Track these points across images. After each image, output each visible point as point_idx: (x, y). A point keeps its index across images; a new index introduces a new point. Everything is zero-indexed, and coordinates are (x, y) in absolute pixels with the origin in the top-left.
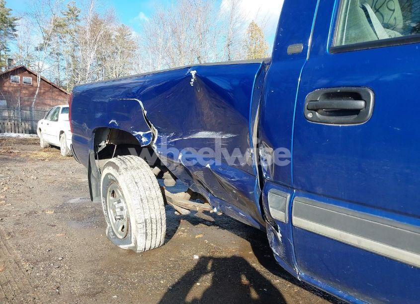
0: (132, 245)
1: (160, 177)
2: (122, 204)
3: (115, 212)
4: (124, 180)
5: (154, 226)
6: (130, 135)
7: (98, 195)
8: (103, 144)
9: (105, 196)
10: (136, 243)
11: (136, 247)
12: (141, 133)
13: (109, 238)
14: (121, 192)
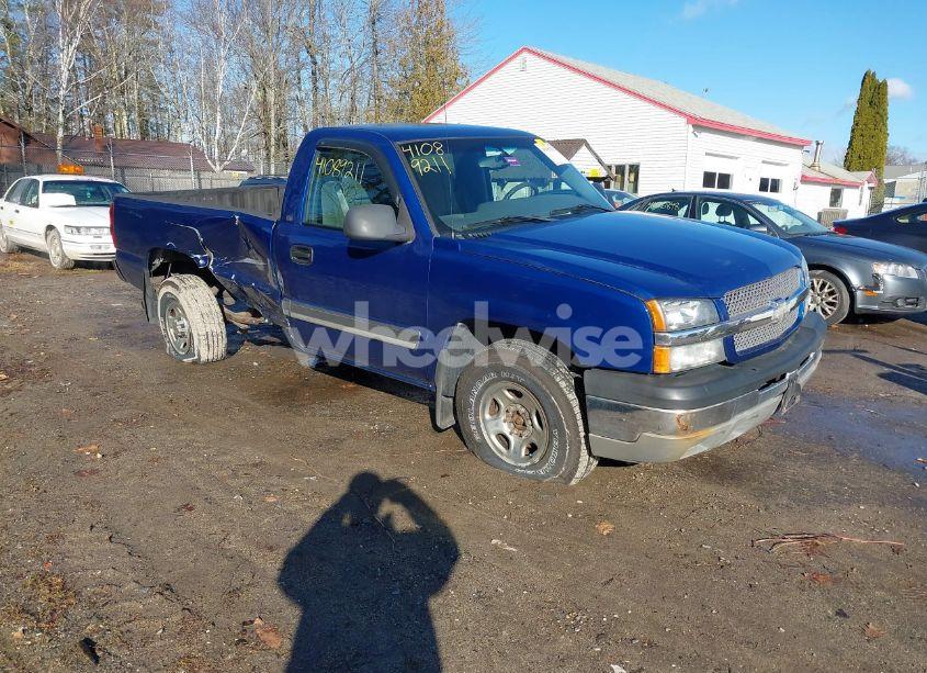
0: (196, 357)
1: (219, 297)
2: (184, 321)
3: (176, 329)
4: (184, 297)
5: (215, 340)
6: (187, 257)
7: (155, 315)
8: (158, 262)
9: (163, 316)
10: (199, 355)
11: (199, 358)
12: (199, 256)
13: (171, 355)
14: (182, 310)
